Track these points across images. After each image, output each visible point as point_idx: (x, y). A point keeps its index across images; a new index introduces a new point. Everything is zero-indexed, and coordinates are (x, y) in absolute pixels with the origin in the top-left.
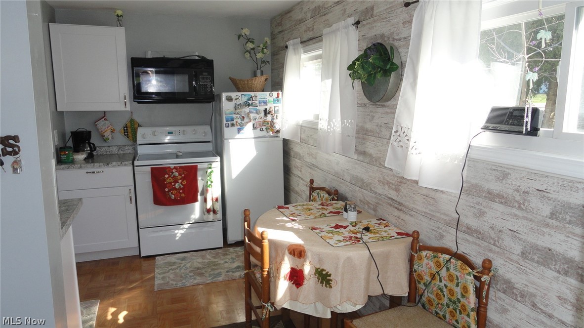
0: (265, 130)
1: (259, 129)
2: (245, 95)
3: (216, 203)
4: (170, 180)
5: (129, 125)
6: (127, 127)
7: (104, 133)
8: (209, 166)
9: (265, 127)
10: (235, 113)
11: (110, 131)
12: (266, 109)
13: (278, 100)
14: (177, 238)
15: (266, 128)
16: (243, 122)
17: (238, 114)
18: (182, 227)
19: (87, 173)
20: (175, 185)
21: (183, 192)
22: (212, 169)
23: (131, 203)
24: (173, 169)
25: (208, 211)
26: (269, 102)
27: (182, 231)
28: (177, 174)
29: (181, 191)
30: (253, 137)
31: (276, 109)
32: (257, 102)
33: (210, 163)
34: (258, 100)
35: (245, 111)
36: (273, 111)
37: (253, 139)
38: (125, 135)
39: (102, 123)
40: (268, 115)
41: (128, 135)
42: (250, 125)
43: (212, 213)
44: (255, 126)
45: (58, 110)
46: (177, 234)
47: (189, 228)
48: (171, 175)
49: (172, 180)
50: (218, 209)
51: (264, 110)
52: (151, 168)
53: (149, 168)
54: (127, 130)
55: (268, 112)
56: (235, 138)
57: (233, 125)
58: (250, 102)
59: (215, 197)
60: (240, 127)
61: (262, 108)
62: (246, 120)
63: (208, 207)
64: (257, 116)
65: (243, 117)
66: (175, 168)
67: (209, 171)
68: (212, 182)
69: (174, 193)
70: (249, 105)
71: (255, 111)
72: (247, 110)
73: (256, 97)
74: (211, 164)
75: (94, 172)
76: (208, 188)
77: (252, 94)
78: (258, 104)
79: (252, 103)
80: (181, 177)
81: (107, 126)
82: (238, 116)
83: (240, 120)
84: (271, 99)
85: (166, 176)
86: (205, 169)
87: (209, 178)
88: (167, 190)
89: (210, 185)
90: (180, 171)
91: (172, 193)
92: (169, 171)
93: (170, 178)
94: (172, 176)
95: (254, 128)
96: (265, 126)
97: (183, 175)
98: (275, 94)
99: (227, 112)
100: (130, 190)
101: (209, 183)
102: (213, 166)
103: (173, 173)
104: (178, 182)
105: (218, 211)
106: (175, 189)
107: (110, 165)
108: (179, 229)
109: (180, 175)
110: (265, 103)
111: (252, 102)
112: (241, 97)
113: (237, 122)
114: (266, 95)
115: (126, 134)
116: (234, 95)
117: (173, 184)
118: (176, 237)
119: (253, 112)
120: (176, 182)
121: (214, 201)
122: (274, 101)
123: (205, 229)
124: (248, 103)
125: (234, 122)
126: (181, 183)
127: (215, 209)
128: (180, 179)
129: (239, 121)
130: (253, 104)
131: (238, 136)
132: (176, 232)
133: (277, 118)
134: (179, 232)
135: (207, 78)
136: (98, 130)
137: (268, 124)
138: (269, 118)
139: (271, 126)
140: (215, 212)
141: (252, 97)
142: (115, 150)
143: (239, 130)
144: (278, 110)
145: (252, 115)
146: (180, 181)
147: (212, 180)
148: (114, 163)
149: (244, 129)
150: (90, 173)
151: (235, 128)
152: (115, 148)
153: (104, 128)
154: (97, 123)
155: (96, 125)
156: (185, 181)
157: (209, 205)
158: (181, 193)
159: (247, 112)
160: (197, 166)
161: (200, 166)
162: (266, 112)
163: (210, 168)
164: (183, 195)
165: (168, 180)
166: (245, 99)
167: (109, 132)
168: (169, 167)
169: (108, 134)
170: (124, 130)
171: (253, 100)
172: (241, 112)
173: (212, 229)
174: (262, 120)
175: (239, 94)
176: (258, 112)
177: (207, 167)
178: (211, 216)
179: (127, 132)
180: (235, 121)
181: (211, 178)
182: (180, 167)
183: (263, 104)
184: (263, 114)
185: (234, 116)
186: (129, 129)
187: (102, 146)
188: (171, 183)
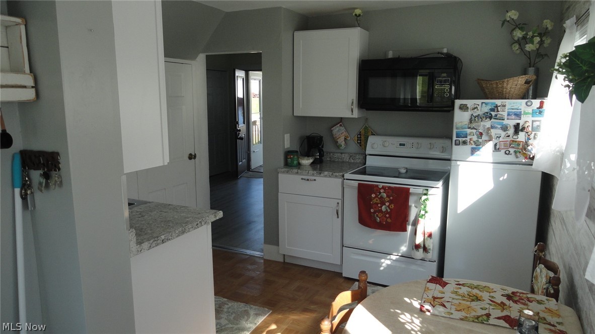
0: (513, 154)
1: (503, 151)
2: (486, 104)
3: (429, 239)
4: (377, 200)
5: (363, 132)
6: (360, 135)
7: (338, 139)
8: (425, 192)
9: (513, 150)
10: (469, 128)
11: (344, 137)
12: (518, 124)
13: (540, 113)
14: (382, 268)
15: (515, 152)
16: (480, 140)
17: (474, 128)
18: (388, 257)
19: (302, 179)
20: (381, 207)
21: (390, 217)
22: (428, 196)
23: (338, 217)
24: (380, 189)
25: (417, 247)
26: (526, 113)
27: (388, 262)
28: (385, 195)
29: (387, 216)
30: (492, 161)
31: (536, 124)
32: (505, 114)
33: (427, 188)
34: (506, 110)
35: (484, 126)
36: (530, 129)
37: (492, 164)
38: (358, 143)
39: (337, 129)
40: (520, 133)
41: (360, 143)
42: (490, 145)
43: (421, 250)
44: (498, 147)
45: (294, 115)
46: (383, 263)
47: (396, 260)
48: (379, 195)
49: (378, 201)
50: (431, 247)
51: (515, 126)
52: (359, 184)
53: (356, 184)
54: (360, 137)
55: (520, 128)
56: (467, 160)
57: (465, 143)
58: (493, 114)
59: (428, 231)
60: (475, 146)
61: (512, 123)
62: (484, 137)
63: (418, 242)
64: (503, 134)
65: (481, 134)
66: (383, 187)
67: (424, 197)
68: (426, 212)
69: (379, 216)
70: (491, 118)
71: (499, 126)
72: (488, 123)
73: (505, 106)
74: (427, 190)
75: (308, 180)
76: (420, 219)
77: (498, 102)
78: (506, 117)
79: (496, 115)
80: (388, 199)
81: (341, 132)
82: (474, 131)
83: (475, 136)
84: (530, 110)
85: (373, 196)
86: (420, 194)
87: (422, 206)
88: (372, 211)
89: (423, 215)
90: (388, 192)
91: (377, 216)
92: (377, 190)
93: (377, 199)
94: (379, 197)
95: (496, 149)
96: (513, 147)
97: (391, 198)
98: (536, 103)
99: (459, 125)
100: (338, 203)
101: (423, 212)
102: (429, 193)
103: (380, 193)
104: (385, 205)
105: (430, 249)
106: (381, 211)
107: (322, 175)
108: (386, 259)
109: (388, 196)
110: (518, 115)
111: (496, 113)
112: (482, 106)
113: (471, 139)
114: (520, 104)
115: (359, 141)
116: (470, 103)
117: (379, 205)
118: (381, 266)
119: (496, 128)
120: (383, 203)
121: (426, 236)
122: (534, 113)
123: (414, 267)
124: (491, 114)
125: (468, 139)
126: (388, 206)
127: (426, 246)
128: (388, 201)
129: (475, 138)
130: (498, 116)
131: (471, 158)
132: (383, 260)
133: (535, 138)
134: (385, 262)
135: (445, 81)
136: (332, 135)
137: (519, 145)
138: (522, 137)
139: (523, 149)
140: (425, 249)
141: (497, 106)
142: (346, 157)
143: (473, 151)
144: (538, 126)
145: (493, 132)
146: (387, 204)
147: (427, 209)
148: (326, 173)
149: (481, 150)
150: (305, 179)
151: (468, 148)
152: (347, 155)
153: (338, 133)
154: (332, 129)
155: (332, 131)
156: (393, 205)
157: (419, 240)
158: (387, 218)
159: (487, 126)
160: (409, 189)
161: (412, 190)
162: (517, 129)
163: (426, 194)
164: (389, 220)
165: (375, 200)
166: (486, 109)
167: (342, 139)
168: (377, 186)
169: (341, 141)
170: (358, 137)
171: (498, 111)
172: (479, 126)
173: (422, 270)
174: (511, 139)
175: (479, 102)
176: (505, 128)
177: (421, 192)
178: (420, 254)
179: (360, 140)
180: (469, 137)
181: (425, 207)
182: (390, 188)
183: (513, 117)
184: (511, 131)
185: (469, 131)
186: (362, 136)
187: (334, 152)
188: (377, 204)
